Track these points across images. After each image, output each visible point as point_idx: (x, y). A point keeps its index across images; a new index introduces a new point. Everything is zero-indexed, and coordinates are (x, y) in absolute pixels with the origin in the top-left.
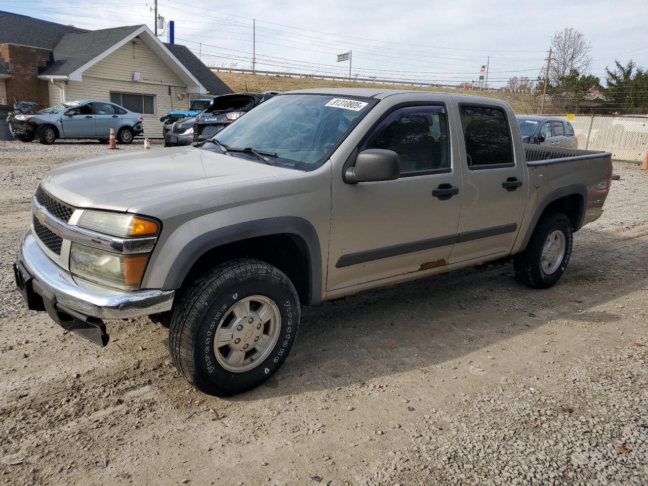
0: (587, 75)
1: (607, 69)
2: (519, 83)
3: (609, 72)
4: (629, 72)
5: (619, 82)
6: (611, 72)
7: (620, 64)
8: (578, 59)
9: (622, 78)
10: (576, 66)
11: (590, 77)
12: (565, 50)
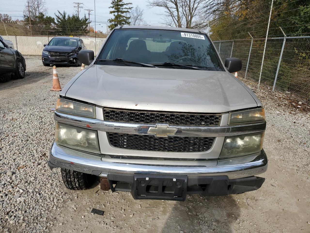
0: (48, 16)
1: (55, 14)
2: (4, 17)
3: (56, 16)
4: (65, 16)
5: (62, 20)
6: (57, 15)
7: (60, 12)
8: (41, 8)
9: (62, 19)
10: (41, 11)
11: (50, 17)
12: (34, 2)
